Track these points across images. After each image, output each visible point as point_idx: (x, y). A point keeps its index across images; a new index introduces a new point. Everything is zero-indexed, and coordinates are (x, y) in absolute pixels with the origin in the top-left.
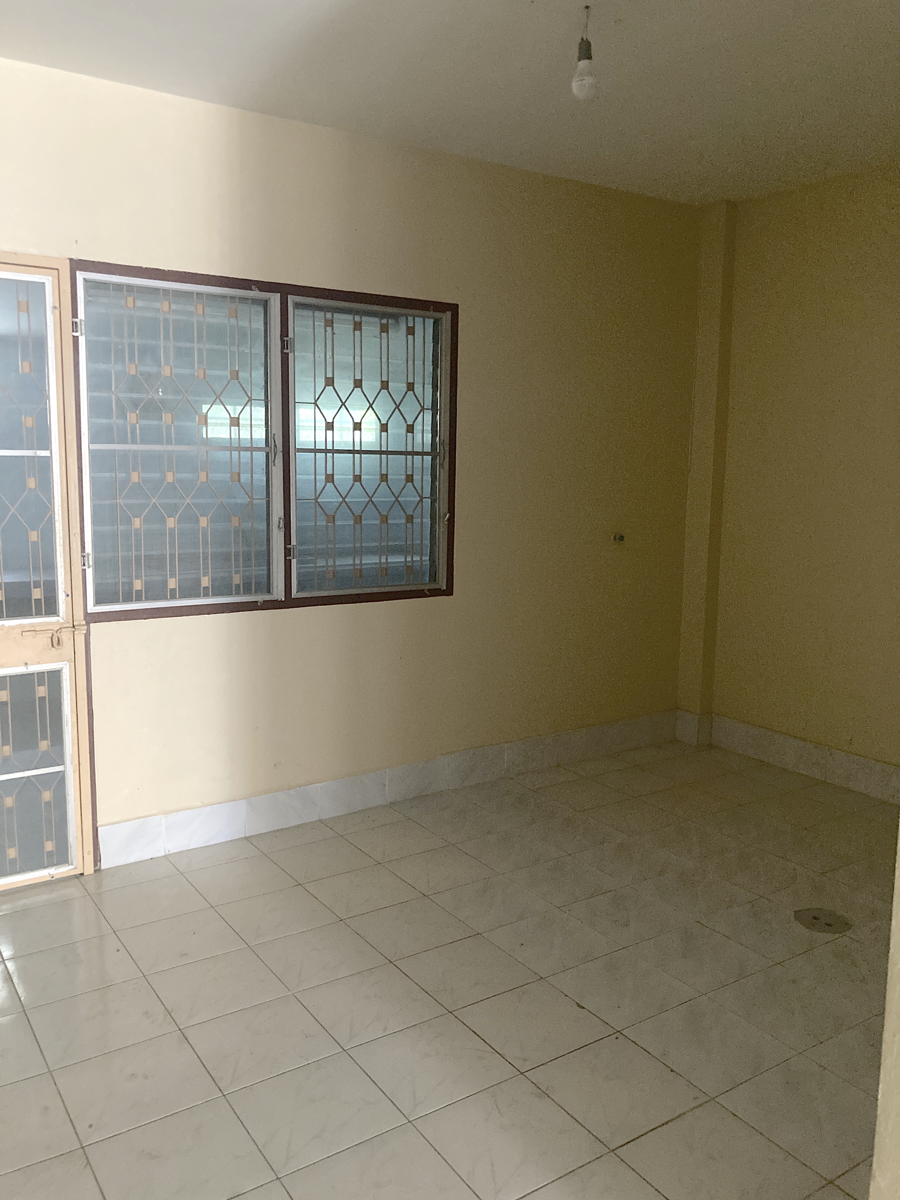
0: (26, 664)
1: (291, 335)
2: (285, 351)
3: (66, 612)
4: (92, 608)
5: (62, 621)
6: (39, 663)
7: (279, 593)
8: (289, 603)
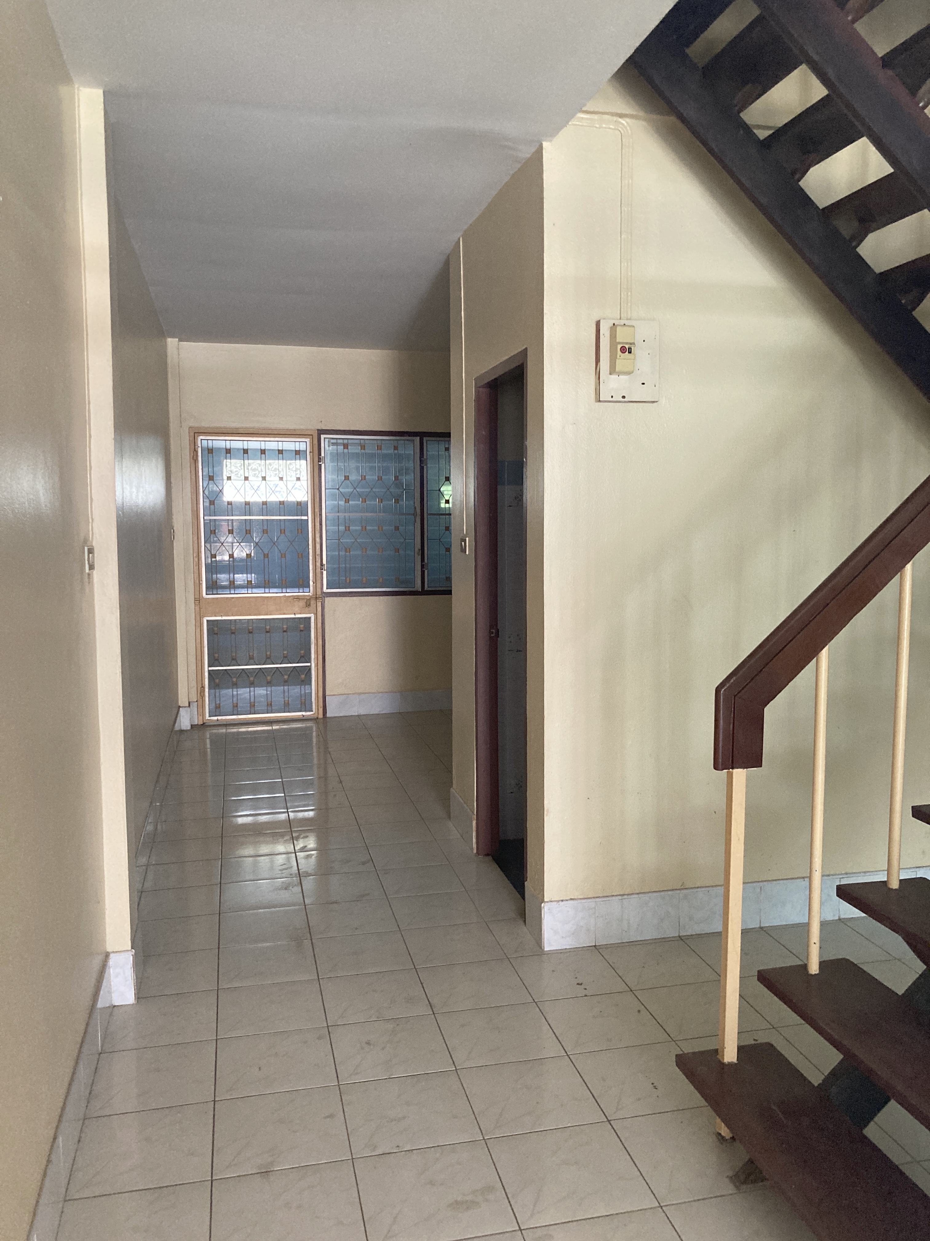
0: (295, 614)
1: (425, 457)
2: (422, 465)
3: (313, 591)
4: (325, 590)
5: (311, 595)
6: (300, 614)
7: (418, 587)
8: (423, 592)
